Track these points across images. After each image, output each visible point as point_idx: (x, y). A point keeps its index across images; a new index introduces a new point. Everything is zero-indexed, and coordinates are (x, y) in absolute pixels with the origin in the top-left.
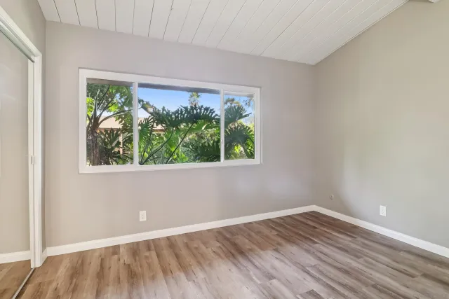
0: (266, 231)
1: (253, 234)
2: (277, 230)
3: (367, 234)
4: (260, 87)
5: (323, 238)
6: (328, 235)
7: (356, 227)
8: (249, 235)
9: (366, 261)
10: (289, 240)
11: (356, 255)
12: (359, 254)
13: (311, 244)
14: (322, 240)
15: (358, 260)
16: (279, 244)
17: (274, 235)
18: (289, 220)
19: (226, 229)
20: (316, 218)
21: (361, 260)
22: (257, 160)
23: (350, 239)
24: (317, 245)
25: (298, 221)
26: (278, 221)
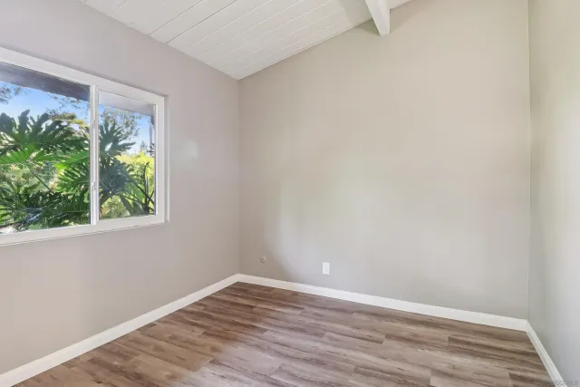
0: (184, 332)
1: (163, 344)
2: (201, 326)
3: (312, 300)
4: (165, 96)
5: (269, 320)
6: (273, 314)
7: (295, 294)
8: (157, 348)
9: (331, 338)
10: (226, 338)
11: (317, 333)
12: (319, 331)
13: (259, 335)
14: (271, 325)
15: (321, 339)
16: (214, 349)
17: (199, 337)
18: (210, 304)
19: (105, 349)
20: (245, 291)
21: (324, 339)
22: (159, 216)
23: (298, 312)
24: (266, 333)
25: (224, 302)
26: (195, 310)
